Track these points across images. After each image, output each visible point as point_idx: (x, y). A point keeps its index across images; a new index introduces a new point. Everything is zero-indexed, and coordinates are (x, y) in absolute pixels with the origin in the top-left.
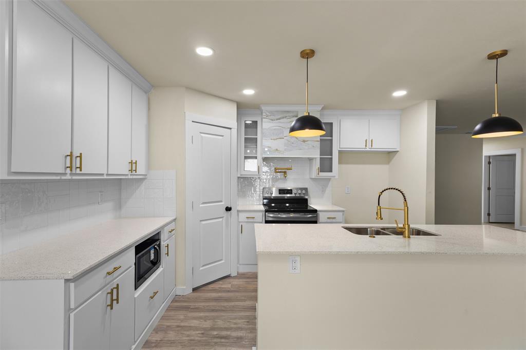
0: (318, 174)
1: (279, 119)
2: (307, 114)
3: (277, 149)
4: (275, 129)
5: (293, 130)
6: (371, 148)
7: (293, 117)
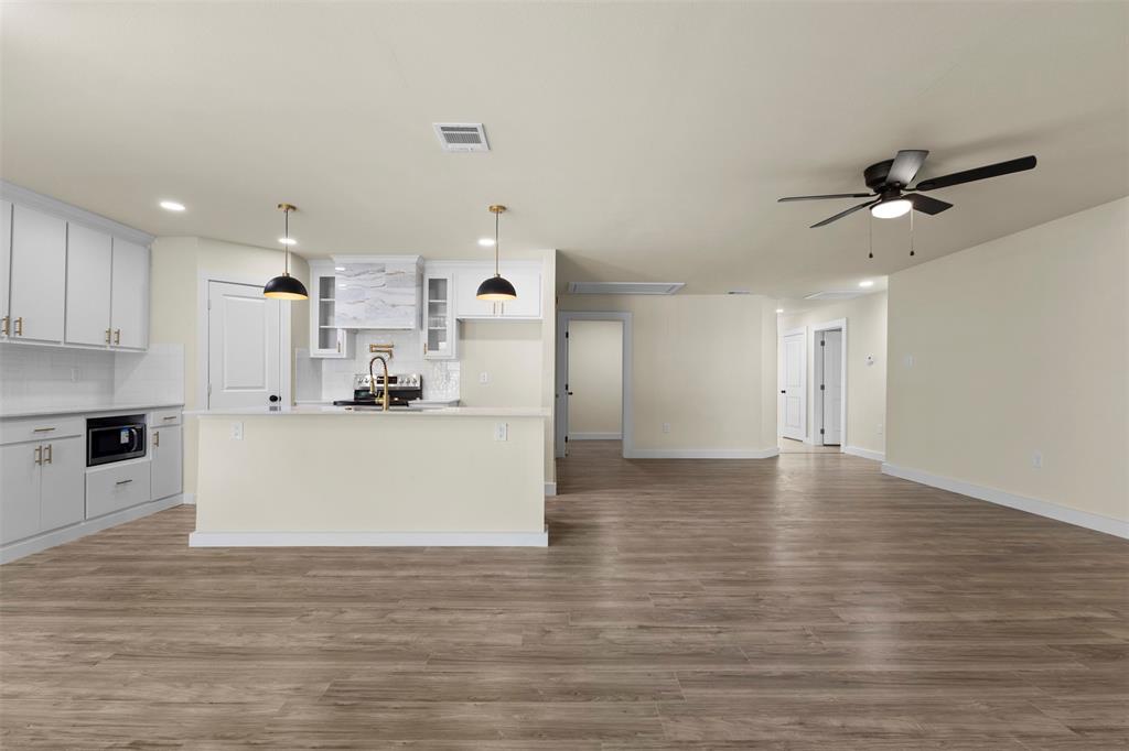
0: (426, 353)
1: (359, 275)
3: (355, 318)
4: (352, 289)
6: (503, 316)
7: (378, 271)
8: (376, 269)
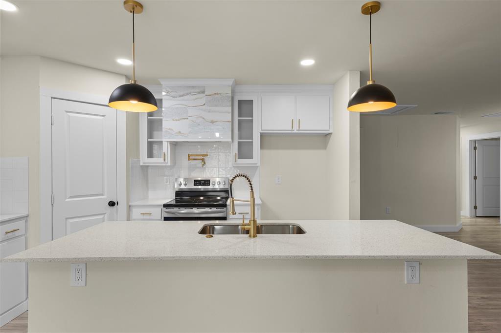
0: (236, 161)
1: (182, 96)
2: (133, 83)
3: (180, 132)
4: (177, 108)
5: (112, 100)
6: (299, 130)
7: (199, 93)
8: (197, 90)
